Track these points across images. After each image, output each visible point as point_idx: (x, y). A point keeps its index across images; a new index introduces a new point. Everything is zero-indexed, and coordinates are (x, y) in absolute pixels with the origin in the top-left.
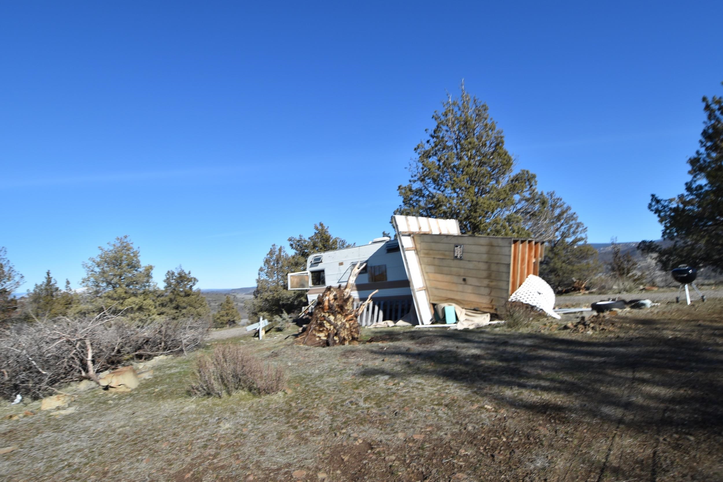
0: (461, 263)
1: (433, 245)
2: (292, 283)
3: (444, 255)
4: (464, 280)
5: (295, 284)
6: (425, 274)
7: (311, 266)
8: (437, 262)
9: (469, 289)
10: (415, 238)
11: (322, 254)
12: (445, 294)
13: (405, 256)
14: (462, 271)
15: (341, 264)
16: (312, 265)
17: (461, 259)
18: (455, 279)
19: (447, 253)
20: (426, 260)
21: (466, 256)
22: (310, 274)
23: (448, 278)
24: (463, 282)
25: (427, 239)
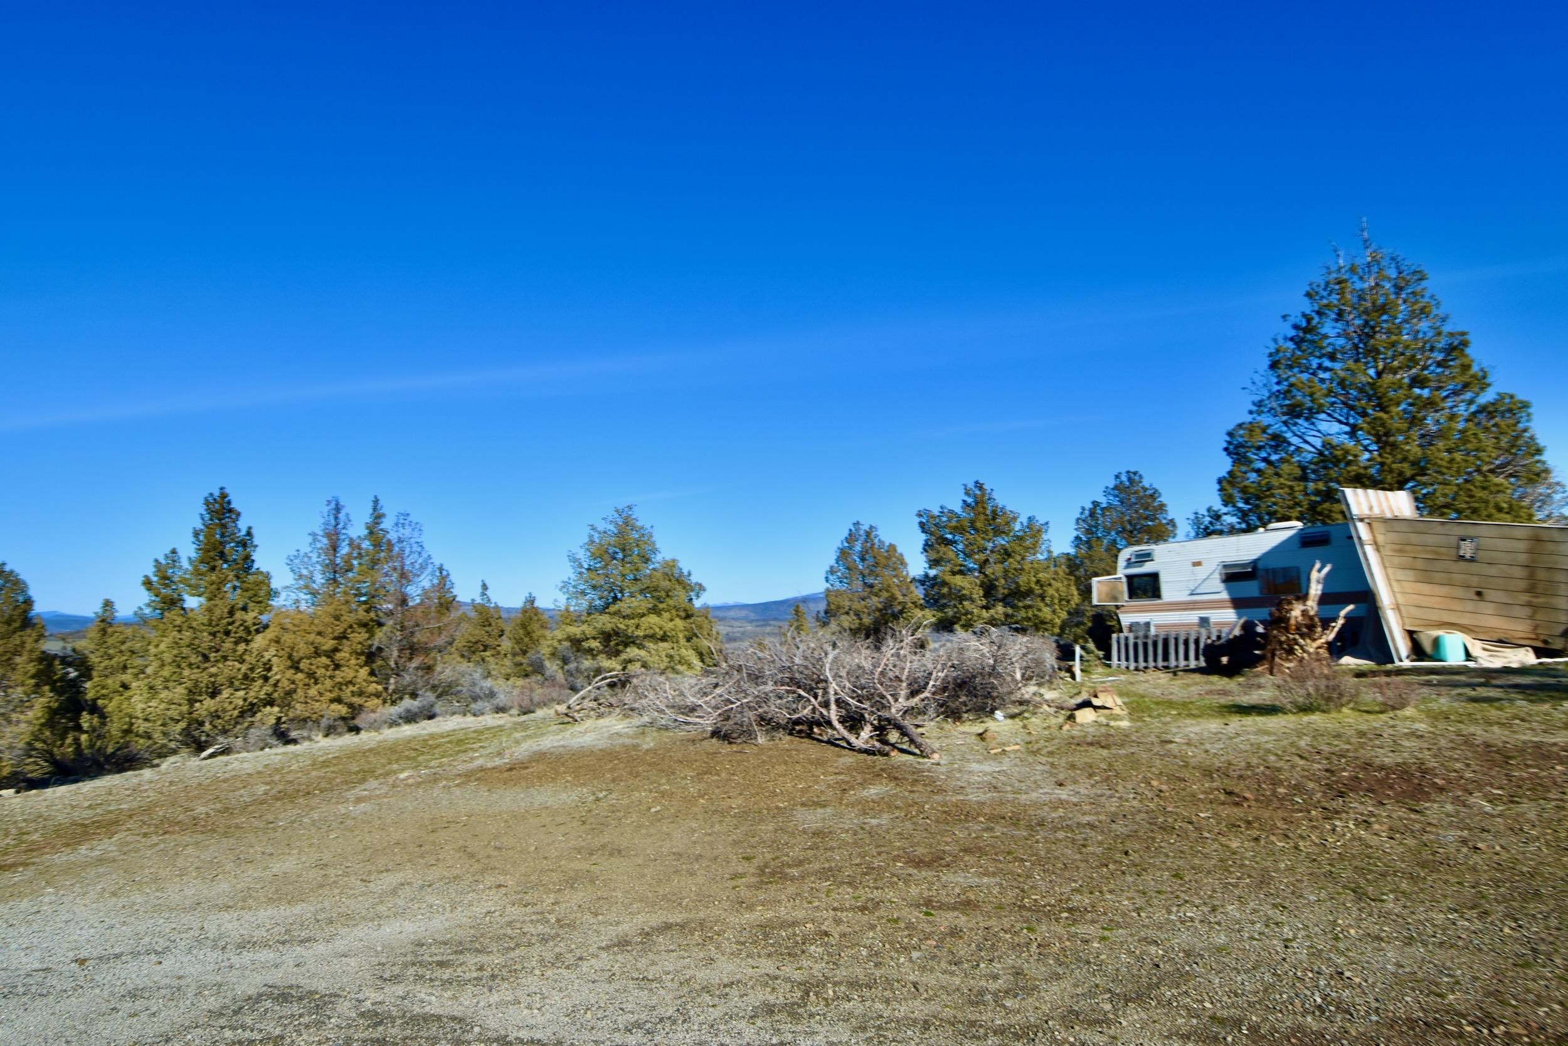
0: (1473, 567)
1: (1414, 538)
2: (1099, 594)
3: (1437, 553)
4: (1479, 594)
5: (1103, 596)
6: (1394, 584)
7: (1127, 567)
8: (1420, 564)
9: (1488, 608)
10: (1375, 525)
11: (1153, 547)
12: (1436, 616)
13: (1365, 554)
14: (1475, 581)
15: (1197, 564)
16: (1129, 563)
17: (1472, 560)
18: (1459, 592)
19: (1443, 550)
20: (1397, 560)
21: (1481, 555)
22: (1124, 580)
23: (1444, 590)
24: (1476, 597)
25: (1398, 526)
